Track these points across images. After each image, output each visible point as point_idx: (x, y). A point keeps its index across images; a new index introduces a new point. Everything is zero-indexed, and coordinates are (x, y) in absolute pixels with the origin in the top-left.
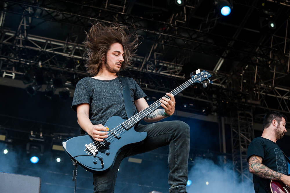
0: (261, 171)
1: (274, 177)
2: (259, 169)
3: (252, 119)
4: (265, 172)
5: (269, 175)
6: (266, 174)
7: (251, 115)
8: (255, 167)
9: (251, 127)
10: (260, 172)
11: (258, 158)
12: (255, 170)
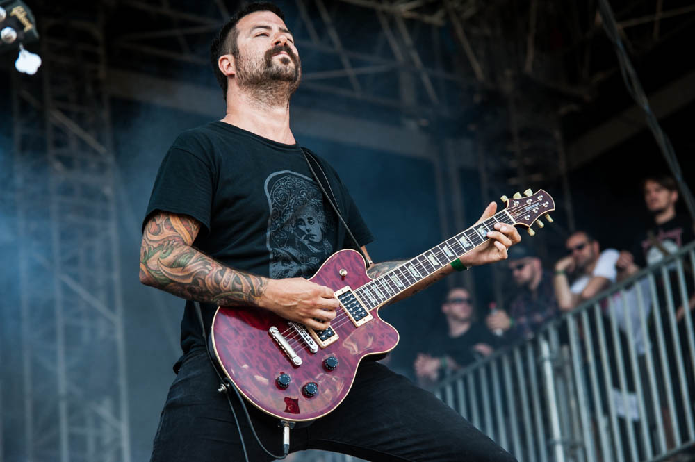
0: (176, 279)
1: (226, 297)
2: (168, 270)
3: (101, 51)
4: (189, 281)
5: (207, 292)
6: (197, 288)
7: (98, 33)
8: (155, 262)
9: (96, 83)
10: (172, 281)
11: (176, 223)
12: (157, 276)
